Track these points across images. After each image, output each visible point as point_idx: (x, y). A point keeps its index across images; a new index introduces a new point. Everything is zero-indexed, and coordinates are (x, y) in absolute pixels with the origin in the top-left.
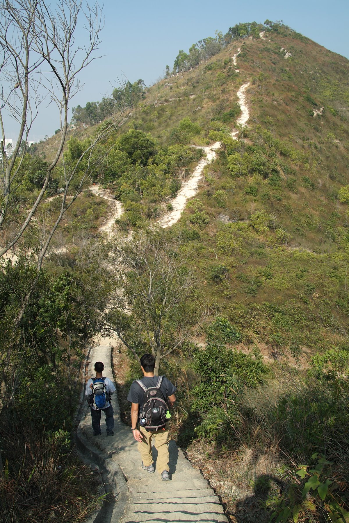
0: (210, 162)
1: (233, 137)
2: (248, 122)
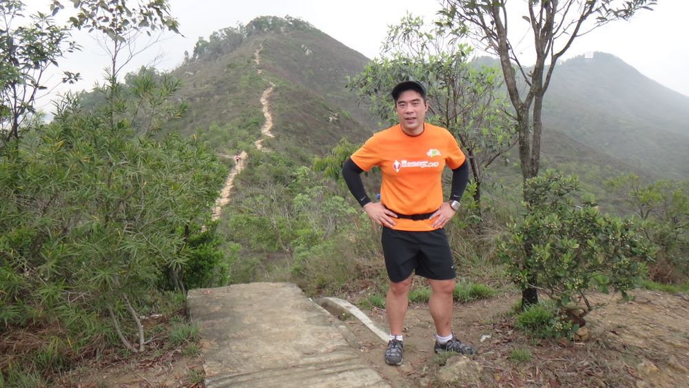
0: (239, 173)
1: (258, 145)
2: (272, 130)
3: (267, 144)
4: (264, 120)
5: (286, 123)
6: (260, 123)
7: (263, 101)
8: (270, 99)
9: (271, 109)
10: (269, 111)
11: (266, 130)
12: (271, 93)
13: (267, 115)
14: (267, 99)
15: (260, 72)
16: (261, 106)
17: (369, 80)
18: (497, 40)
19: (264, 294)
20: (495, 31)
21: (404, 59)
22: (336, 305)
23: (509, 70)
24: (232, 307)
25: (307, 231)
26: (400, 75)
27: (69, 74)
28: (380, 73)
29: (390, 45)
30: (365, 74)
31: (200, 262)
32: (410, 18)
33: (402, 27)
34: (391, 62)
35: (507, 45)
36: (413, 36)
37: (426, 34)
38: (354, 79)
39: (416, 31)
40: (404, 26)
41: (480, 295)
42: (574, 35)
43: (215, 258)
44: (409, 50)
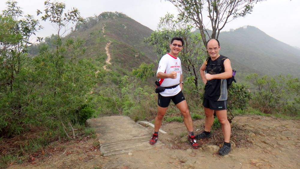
1: (105, 68)
2: (110, 61)
3: (109, 67)
4: (107, 57)
5: (117, 58)
6: (105, 58)
7: (106, 48)
8: (109, 48)
9: (110, 52)
10: (109, 53)
11: (108, 61)
12: (109, 45)
13: (108, 55)
14: (108, 48)
15: (104, 36)
16: (105, 51)
17: (153, 39)
18: (199, 24)
19: (116, 119)
20: (198, 21)
21: (167, 31)
22: (143, 123)
23: (203, 35)
24: (105, 124)
25: (128, 102)
26: (165, 37)
27: (39, 38)
28: (158, 36)
29: (161, 25)
30: (151, 37)
31: (86, 114)
32: (169, 15)
33: (165, 18)
34: (162, 32)
35: (202, 26)
36: (170, 22)
37: (175, 21)
38: (147, 39)
39: (171, 20)
40: (166, 18)
41: (197, 118)
42: (226, 22)
43: (92, 112)
44: (169, 27)
